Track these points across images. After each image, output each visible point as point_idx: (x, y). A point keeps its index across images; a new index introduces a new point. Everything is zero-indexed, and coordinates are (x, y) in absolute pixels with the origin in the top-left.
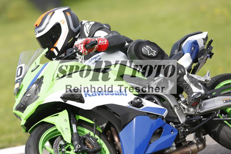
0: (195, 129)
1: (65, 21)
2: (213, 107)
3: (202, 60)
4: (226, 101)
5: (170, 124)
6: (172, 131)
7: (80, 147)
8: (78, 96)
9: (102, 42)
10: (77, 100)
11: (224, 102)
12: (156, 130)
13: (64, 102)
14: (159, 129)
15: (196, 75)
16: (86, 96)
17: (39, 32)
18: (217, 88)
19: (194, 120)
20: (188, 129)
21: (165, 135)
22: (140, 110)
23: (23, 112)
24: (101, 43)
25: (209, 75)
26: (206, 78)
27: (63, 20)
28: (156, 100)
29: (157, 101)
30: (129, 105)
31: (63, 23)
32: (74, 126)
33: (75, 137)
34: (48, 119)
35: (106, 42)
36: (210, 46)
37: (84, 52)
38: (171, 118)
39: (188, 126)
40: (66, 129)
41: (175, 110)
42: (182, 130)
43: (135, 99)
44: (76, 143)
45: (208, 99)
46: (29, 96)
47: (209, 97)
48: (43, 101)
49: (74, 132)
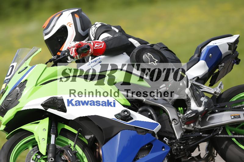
0: (192, 147)
1: (72, 24)
2: (218, 123)
3: (222, 67)
4: (235, 117)
5: (164, 139)
6: (163, 147)
7: (53, 160)
8: (60, 105)
9: (98, 46)
10: (59, 109)
11: (232, 118)
12: (144, 146)
13: (44, 110)
14: (147, 145)
15: (206, 86)
16: (68, 105)
17: (46, 34)
18: (232, 101)
19: (192, 137)
20: (183, 146)
21: (155, 151)
22: (127, 123)
23: (3, 117)
24: (96, 47)
25: (220, 87)
26: (216, 90)
27: (70, 23)
28: (152, 112)
29: (153, 114)
30: (115, 118)
31: (69, 25)
32: (53, 137)
33: (51, 148)
34: (27, 127)
35: (103, 46)
36: (235, 52)
37: (75, 56)
38: (167, 133)
39: (184, 143)
40: (43, 140)
41: (173, 124)
42: (175, 147)
43: (122, 111)
44: (50, 155)
45: (215, 113)
46: (10, 100)
47: (217, 111)
48: (23, 107)
49: (51, 143)
